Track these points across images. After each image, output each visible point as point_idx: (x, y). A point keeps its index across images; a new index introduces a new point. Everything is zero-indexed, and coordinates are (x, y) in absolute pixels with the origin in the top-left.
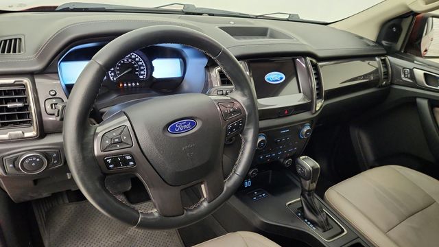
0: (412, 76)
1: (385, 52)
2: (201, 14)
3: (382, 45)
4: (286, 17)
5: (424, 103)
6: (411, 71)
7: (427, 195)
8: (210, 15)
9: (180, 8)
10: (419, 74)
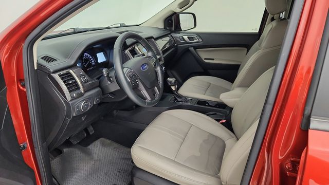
0: (184, 40)
1: (170, 32)
2: (86, 31)
3: (167, 29)
4: (119, 25)
5: (192, 49)
6: (182, 37)
7: (208, 82)
8: (91, 31)
9: (72, 31)
10: (186, 38)
